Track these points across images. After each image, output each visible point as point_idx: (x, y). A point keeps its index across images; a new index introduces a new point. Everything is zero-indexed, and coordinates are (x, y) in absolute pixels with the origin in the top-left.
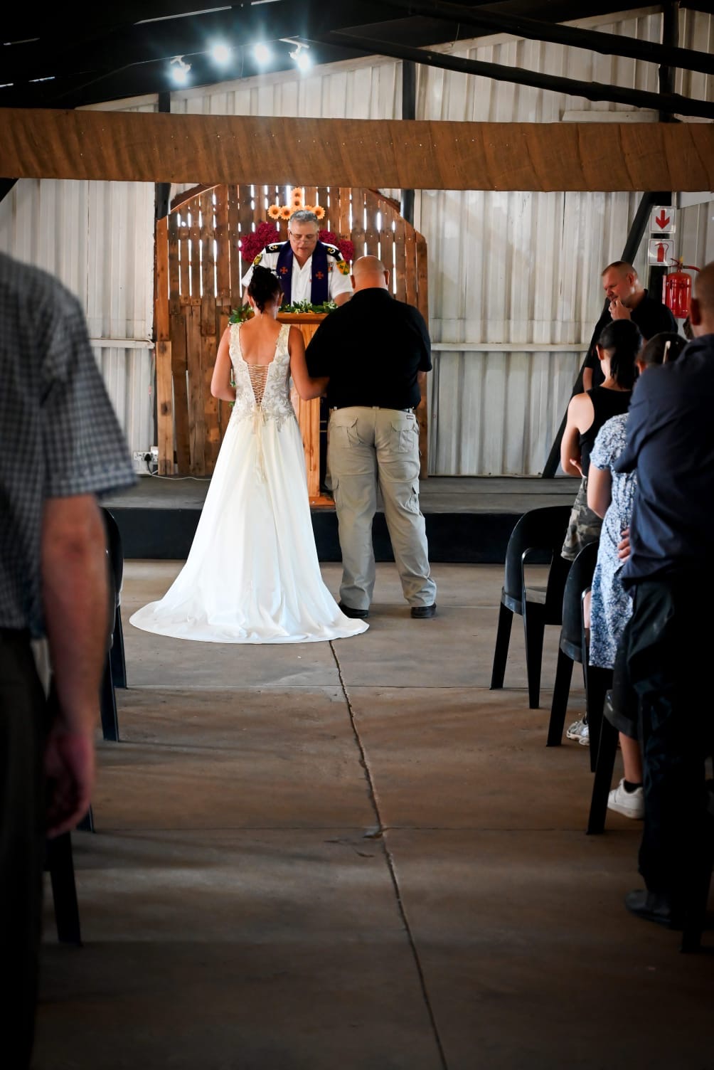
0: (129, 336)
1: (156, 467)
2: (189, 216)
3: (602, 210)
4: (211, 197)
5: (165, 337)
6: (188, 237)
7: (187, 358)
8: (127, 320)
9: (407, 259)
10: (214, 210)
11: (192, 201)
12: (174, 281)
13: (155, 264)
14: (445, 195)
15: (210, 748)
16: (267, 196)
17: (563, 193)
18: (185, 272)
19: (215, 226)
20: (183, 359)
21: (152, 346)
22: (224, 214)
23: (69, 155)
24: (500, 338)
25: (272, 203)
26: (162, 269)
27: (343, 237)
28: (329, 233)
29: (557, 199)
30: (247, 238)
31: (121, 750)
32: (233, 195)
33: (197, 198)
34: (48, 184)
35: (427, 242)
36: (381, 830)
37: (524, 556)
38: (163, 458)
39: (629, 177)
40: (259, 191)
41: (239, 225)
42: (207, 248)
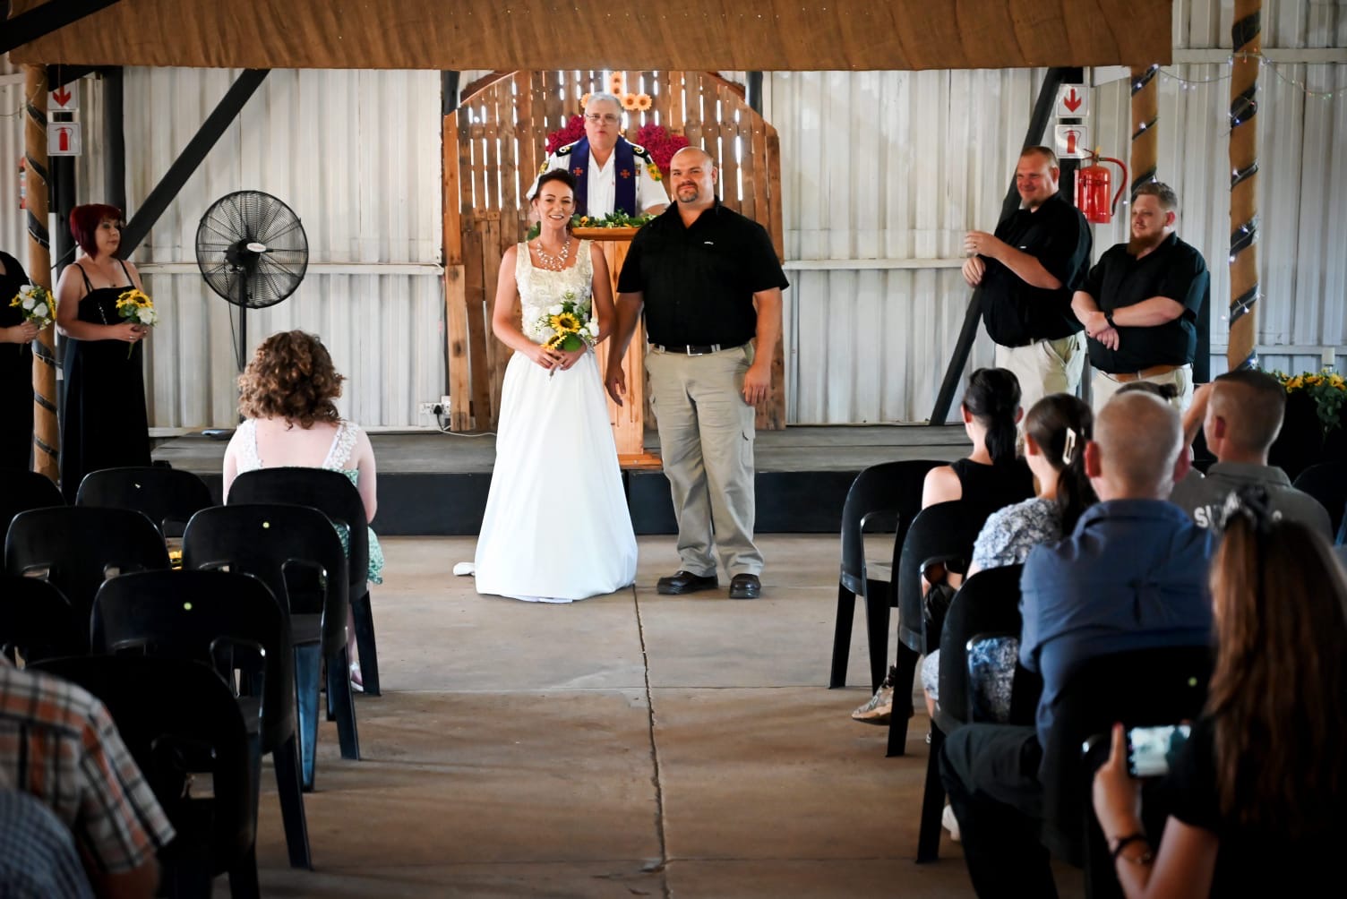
0: (412, 261)
1: (448, 422)
2: (484, 109)
3: (997, 91)
4: (511, 85)
5: (456, 260)
6: (483, 135)
7: (483, 286)
8: (410, 240)
9: (754, 157)
10: (514, 101)
11: (487, 91)
12: (466, 190)
13: (443, 170)
14: (801, 77)
15: (472, 766)
16: (579, 83)
17: (948, 71)
18: (480, 179)
19: (515, 120)
20: (479, 286)
21: (441, 271)
22: (526, 106)
23: (325, 39)
24: (874, 252)
25: (586, 91)
26: (452, 176)
27: (675, 131)
28: (657, 128)
29: (941, 79)
30: (555, 135)
31: (360, 770)
32: (537, 82)
33: (493, 87)
34: (308, 75)
35: (779, 135)
36: (664, 861)
37: (862, 522)
38: (456, 409)
39: (1020, 50)
40: (569, 77)
41: (546, 119)
42: (506, 148)
